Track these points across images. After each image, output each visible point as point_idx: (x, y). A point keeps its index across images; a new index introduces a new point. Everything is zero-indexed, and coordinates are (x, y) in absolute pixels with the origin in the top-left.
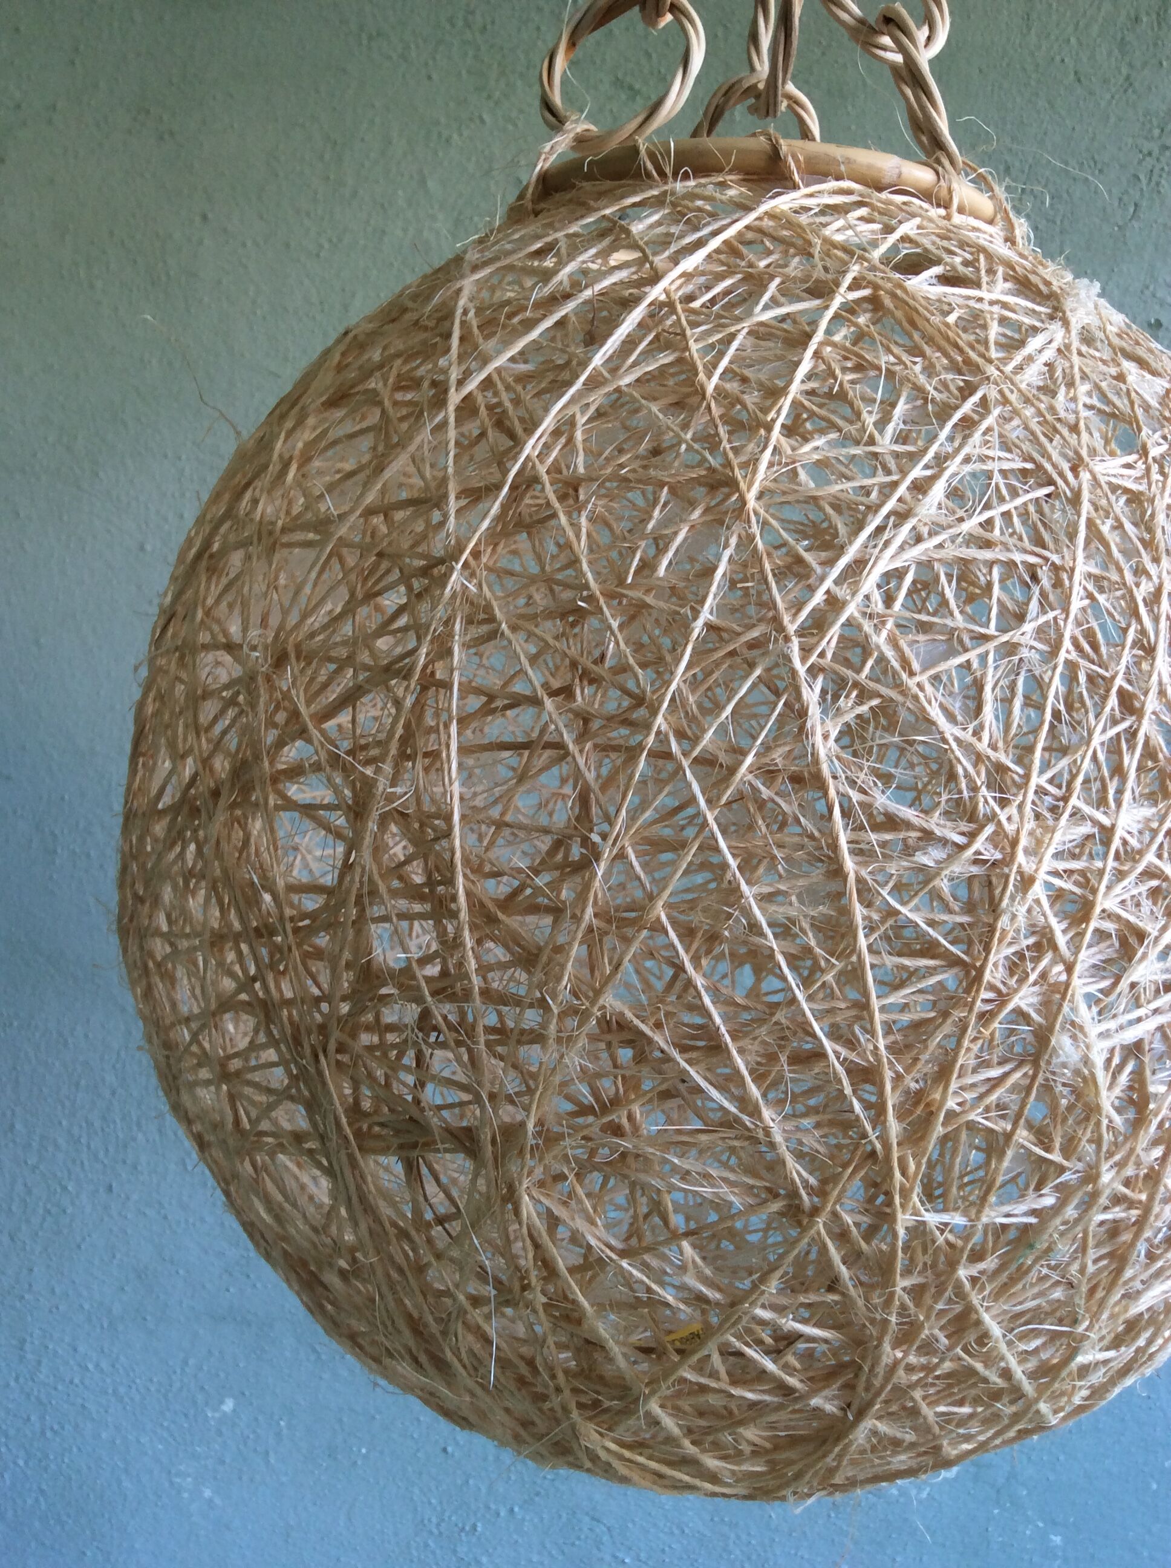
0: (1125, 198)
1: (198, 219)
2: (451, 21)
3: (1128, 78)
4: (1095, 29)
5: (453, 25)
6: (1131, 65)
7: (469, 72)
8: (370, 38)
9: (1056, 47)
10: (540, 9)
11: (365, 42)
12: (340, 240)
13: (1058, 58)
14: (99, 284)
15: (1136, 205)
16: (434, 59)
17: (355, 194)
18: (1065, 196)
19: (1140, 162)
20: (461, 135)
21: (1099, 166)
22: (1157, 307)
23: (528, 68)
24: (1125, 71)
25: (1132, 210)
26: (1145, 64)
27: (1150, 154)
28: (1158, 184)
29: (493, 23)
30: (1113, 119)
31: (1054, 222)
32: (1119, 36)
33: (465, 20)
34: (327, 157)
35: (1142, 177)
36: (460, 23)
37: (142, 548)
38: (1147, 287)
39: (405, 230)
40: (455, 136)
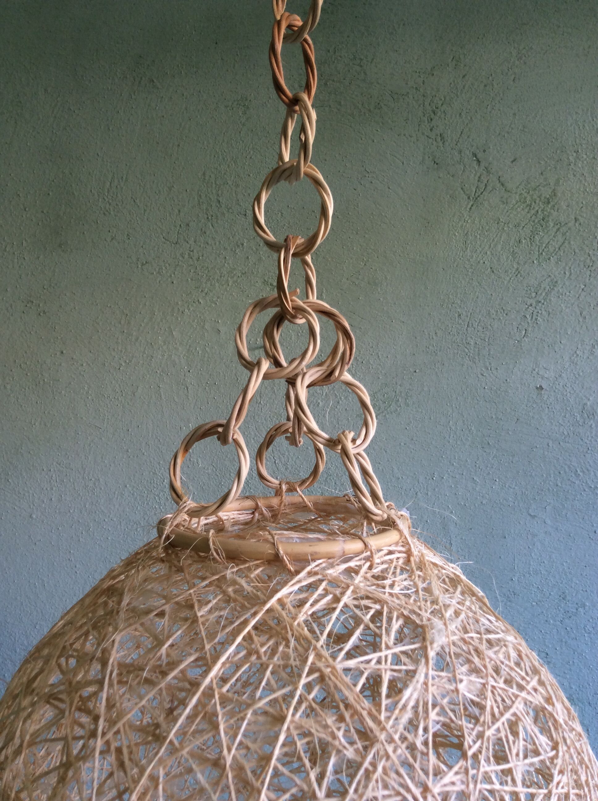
0: (520, 327)
1: (58, 353)
2: (182, 255)
3: (517, 269)
4: (499, 247)
5: (183, 258)
6: (518, 263)
7: (192, 280)
8: (143, 264)
9: (480, 256)
10: (225, 249)
11: (140, 266)
12: (130, 361)
13: (481, 261)
14: (9, 387)
15: (526, 330)
16: (174, 274)
17: (137, 339)
18: (489, 327)
19: (526, 309)
20: (189, 310)
21: (506, 312)
22: (540, 379)
23: (221, 277)
24: (515, 266)
25: (524, 333)
26: (525, 263)
27: (531, 305)
28: (536, 319)
29: (203, 256)
30: (511, 290)
31: (485, 340)
32: (512, 250)
33: (189, 254)
34: (123, 322)
35: (528, 316)
36: (186, 256)
37: (31, 516)
38: (534, 370)
39: (163, 356)
40: (186, 310)
